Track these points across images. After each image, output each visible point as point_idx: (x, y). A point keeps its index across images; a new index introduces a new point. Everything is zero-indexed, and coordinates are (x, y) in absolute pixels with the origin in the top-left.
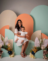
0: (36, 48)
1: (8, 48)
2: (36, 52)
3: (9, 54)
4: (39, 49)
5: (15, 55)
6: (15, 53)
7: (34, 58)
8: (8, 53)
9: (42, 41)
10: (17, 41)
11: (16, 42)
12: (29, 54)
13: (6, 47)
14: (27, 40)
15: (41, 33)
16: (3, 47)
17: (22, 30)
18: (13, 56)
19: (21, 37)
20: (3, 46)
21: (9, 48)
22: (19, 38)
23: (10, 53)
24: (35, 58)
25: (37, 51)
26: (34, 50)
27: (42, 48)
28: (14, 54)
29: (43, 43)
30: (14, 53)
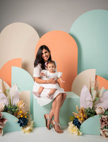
1: (18, 111)
2: (83, 121)
3: (21, 125)
4: (91, 113)
5: (34, 127)
6: (34, 123)
7: (79, 133)
9: (98, 96)
12: (68, 125)
13: (13, 110)
16: (6, 110)
18: (31, 131)
20: (5, 107)
21: (21, 112)
24: (81, 133)
25: (85, 119)
26: (80, 116)
27: (98, 111)
28: (32, 125)
29: (99, 100)
30: (32, 123)
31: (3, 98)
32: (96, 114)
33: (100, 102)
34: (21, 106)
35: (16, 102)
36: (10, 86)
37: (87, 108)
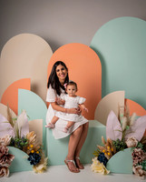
0: (110, 145)
1: (28, 145)
2: (110, 156)
3: (31, 163)
4: (120, 146)
5: (49, 165)
6: (48, 161)
7: (105, 172)
8: (29, 159)
9: (128, 124)
10: (54, 123)
11: (52, 127)
12: (91, 163)
13: (22, 143)
14: (85, 121)
15: (126, 100)
16: (12, 143)
17: (68, 91)
18: (44, 170)
19: (66, 111)
20: (12, 140)
21: (32, 146)
22: (59, 114)
23: (36, 159)
24: (108, 172)
25: (113, 154)
26: (106, 150)
27: (129, 143)
28: (45, 163)
29: (131, 129)
30: (46, 160)
31: (9, 129)
32: (126, 147)
33: (131, 132)
34: (32, 139)
35: (25, 133)
36: (17, 114)
37: (116, 139)
